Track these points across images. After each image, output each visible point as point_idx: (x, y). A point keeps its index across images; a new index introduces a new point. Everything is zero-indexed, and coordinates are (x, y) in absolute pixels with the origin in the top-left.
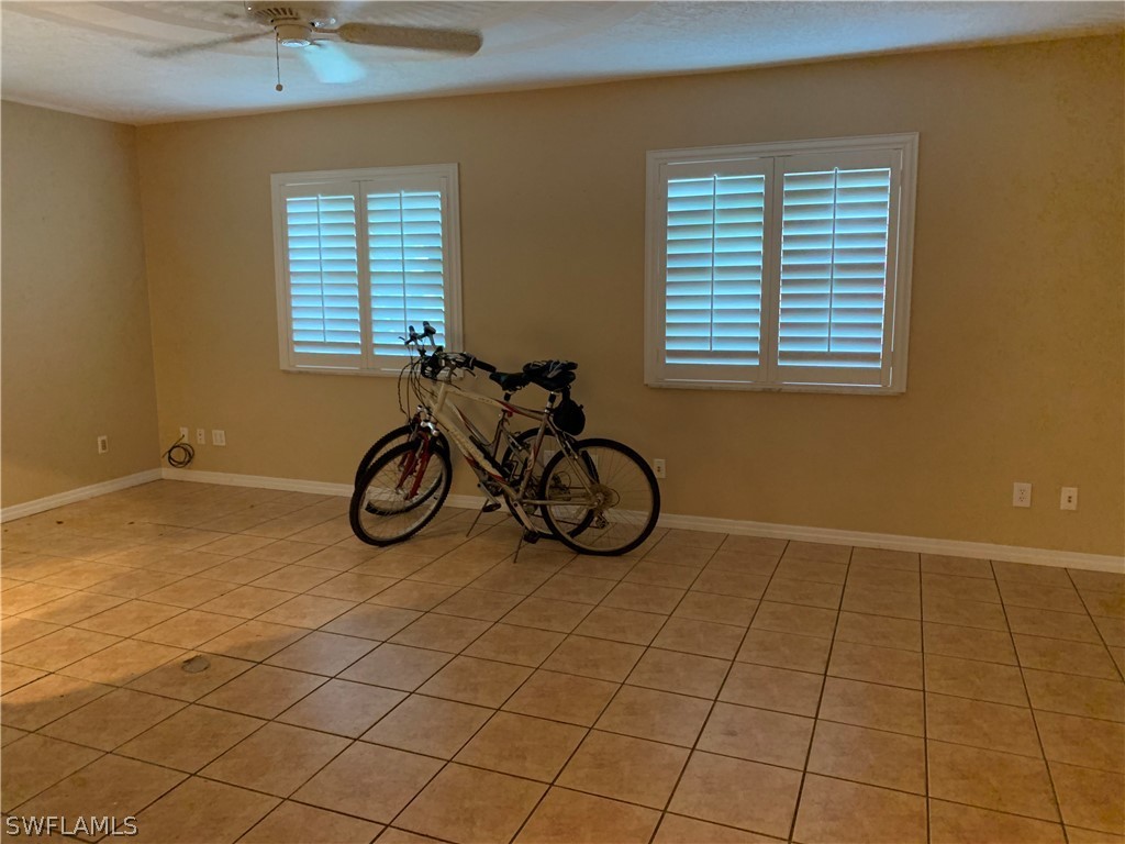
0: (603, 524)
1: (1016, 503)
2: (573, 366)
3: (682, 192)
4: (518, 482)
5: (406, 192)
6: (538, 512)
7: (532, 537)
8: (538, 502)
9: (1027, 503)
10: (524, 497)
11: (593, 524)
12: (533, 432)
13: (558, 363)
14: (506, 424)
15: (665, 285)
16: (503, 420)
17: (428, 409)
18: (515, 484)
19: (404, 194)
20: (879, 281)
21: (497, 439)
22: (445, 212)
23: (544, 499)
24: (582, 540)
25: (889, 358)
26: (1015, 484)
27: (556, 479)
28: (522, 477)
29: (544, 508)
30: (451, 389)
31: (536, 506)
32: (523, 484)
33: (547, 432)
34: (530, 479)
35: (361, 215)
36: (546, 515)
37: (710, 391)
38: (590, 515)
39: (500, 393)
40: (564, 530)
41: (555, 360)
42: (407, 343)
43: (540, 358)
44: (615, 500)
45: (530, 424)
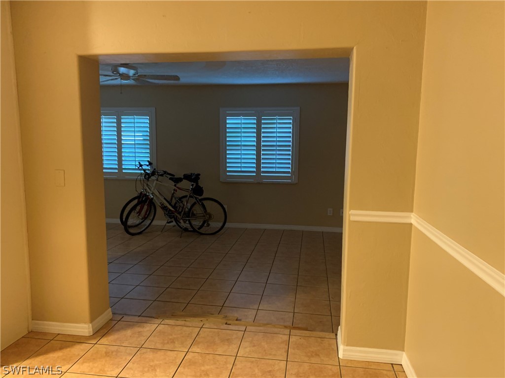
0: (208, 225)
1: (329, 214)
2: (199, 175)
3: (231, 121)
4: (181, 213)
5: (136, 116)
6: (187, 222)
7: (186, 230)
8: (187, 219)
9: (331, 214)
10: (183, 217)
11: (205, 225)
12: (186, 197)
13: (194, 174)
14: (175, 194)
15: (226, 150)
16: (174, 193)
17: (146, 190)
18: (179, 213)
19: (135, 117)
20: (289, 150)
21: (172, 199)
22: (150, 124)
23: (189, 217)
24: (202, 231)
25: (293, 173)
26: (329, 209)
27: (193, 212)
28: (182, 211)
29: (189, 221)
30: (158, 182)
31: (187, 220)
32: (182, 213)
33: (191, 197)
34: (185, 211)
35: (119, 124)
36: (190, 223)
37: (241, 183)
38: (204, 222)
39: (173, 183)
40: (196, 228)
41: (193, 173)
42: (138, 168)
43: (188, 172)
44: (213, 217)
45: (184, 194)
